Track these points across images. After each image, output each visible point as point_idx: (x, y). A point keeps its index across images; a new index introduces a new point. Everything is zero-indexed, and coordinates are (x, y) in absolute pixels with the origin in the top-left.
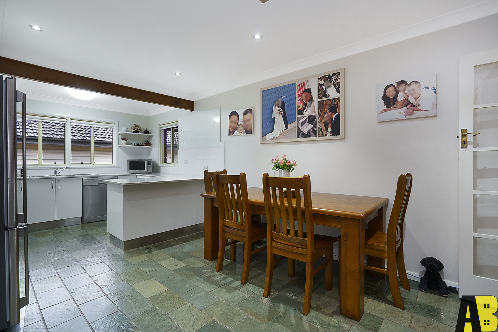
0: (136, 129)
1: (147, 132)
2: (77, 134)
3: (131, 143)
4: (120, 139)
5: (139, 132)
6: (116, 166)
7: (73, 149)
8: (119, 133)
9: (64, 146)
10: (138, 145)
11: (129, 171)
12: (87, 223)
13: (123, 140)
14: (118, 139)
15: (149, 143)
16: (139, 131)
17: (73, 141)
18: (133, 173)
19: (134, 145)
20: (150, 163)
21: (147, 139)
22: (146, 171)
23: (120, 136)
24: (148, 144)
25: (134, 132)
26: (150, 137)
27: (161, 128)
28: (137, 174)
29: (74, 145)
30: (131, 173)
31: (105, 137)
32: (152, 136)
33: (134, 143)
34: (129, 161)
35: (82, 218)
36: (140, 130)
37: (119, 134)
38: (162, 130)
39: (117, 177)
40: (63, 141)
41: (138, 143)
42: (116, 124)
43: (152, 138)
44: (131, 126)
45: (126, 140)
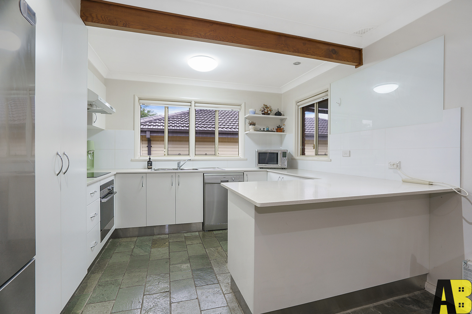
0: (266, 111)
1: (279, 114)
2: (208, 126)
3: (260, 129)
4: (247, 124)
5: (269, 114)
6: (242, 158)
7: (197, 140)
8: (246, 116)
9: (188, 138)
10: (268, 131)
11: (257, 165)
12: (208, 231)
13: (251, 125)
14: (245, 124)
15: (282, 128)
16: (269, 112)
17: (197, 132)
18: (262, 168)
19: (264, 131)
20: (284, 154)
21: (278, 123)
22: (279, 165)
23: (247, 121)
24: (280, 129)
25: (263, 114)
26: (282, 120)
27: (299, 106)
28: (268, 170)
29: (198, 135)
30: (260, 168)
31: (233, 128)
32: (285, 119)
33: (264, 129)
34: (257, 152)
35: (203, 223)
36: (271, 112)
37: (246, 118)
38: (300, 110)
39: (243, 173)
40: (187, 132)
41: (268, 129)
42: (243, 105)
43: (285, 121)
44: (259, 107)
45: (254, 124)
